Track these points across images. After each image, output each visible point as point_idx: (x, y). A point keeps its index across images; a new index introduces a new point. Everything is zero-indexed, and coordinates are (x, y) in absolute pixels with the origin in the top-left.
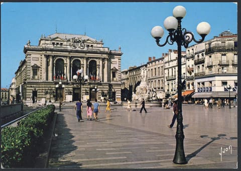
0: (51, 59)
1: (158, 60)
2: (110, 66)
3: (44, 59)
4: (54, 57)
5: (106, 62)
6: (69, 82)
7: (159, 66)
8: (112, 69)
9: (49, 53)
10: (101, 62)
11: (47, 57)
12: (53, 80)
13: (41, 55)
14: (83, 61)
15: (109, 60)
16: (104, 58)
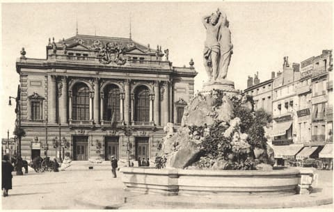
0: (64, 84)
1: (263, 85)
2: (173, 96)
3: (51, 84)
4: (69, 79)
5: (165, 88)
6: (97, 125)
7: (263, 96)
8: (178, 103)
9: (60, 72)
10: (156, 89)
11: (57, 79)
12: (68, 122)
13: (47, 77)
14: (123, 87)
15: (171, 85)
16: (163, 82)
